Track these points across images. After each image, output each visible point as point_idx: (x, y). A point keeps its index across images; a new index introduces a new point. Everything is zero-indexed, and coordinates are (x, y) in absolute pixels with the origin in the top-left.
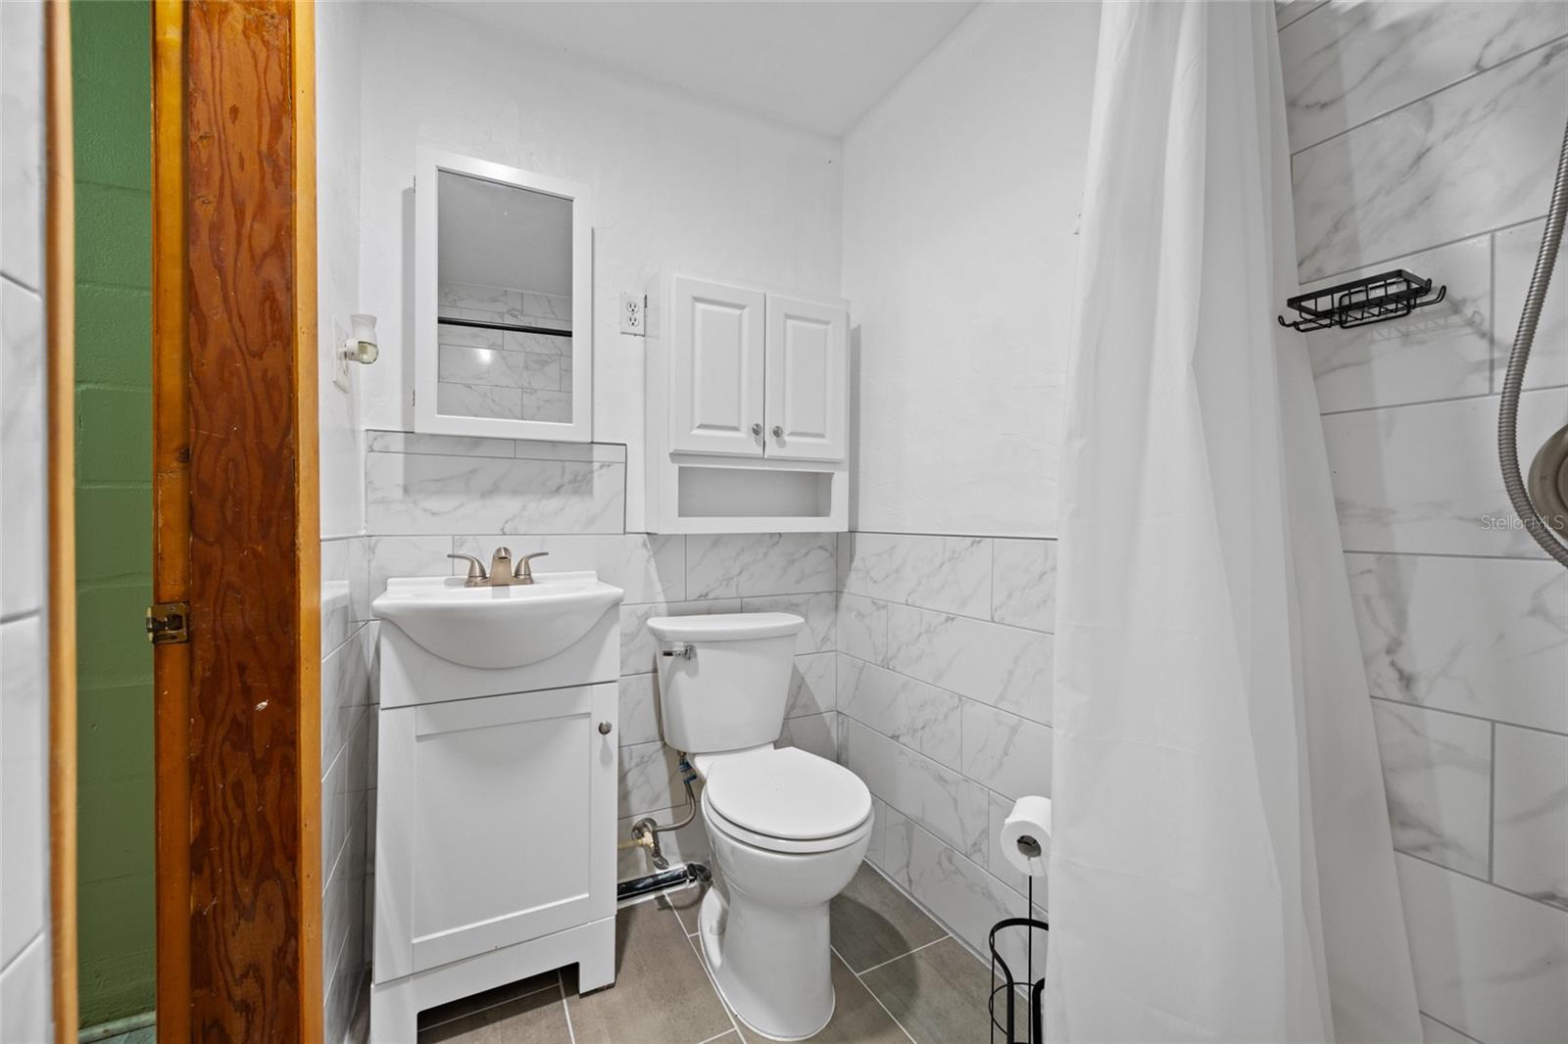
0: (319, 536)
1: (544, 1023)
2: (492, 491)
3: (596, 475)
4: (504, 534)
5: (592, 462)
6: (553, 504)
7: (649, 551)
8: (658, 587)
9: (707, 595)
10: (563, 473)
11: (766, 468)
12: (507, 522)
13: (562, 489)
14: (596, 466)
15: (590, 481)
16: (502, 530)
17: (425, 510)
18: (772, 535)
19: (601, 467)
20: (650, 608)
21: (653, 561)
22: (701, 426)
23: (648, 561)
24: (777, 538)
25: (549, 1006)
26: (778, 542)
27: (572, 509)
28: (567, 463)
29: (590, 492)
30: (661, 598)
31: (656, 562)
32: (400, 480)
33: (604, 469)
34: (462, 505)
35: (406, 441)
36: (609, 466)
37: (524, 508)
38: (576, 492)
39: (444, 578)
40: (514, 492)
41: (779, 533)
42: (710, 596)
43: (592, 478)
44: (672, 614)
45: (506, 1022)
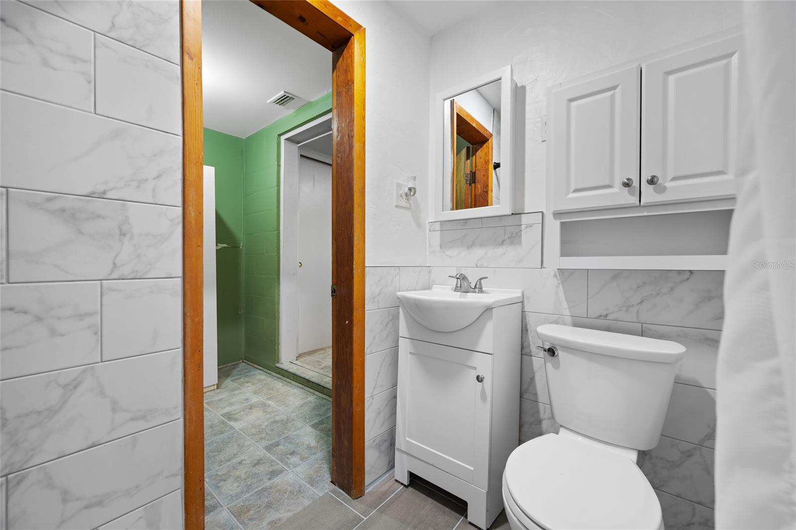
0: (364, 265)
1: (447, 518)
2: (471, 246)
3: (523, 233)
4: (477, 267)
5: (521, 225)
6: (500, 250)
7: (559, 280)
8: (565, 304)
9: (606, 315)
10: (505, 233)
11: (646, 214)
12: (478, 261)
13: (504, 242)
14: (523, 227)
15: (520, 236)
16: (476, 265)
17: (447, 255)
18: (680, 272)
19: (526, 227)
20: (559, 318)
21: (561, 287)
22: (576, 191)
23: (558, 287)
24: (687, 275)
25: (456, 514)
26: (688, 279)
27: (509, 253)
28: (506, 227)
29: (520, 243)
30: (567, 312)
31: (563, 288)
32: (439, 243)
33: (528, 229)
34: (460, 253)
35: (441, 225)
36: (531, 226)
37: (486, 253)
38: (512, 243)
39: (451, 287)
40: (482, 245)
41: (690, 271)
42: (610, 317)
43: (521, 235)
44: (576, 325)
45: (439, 505)
